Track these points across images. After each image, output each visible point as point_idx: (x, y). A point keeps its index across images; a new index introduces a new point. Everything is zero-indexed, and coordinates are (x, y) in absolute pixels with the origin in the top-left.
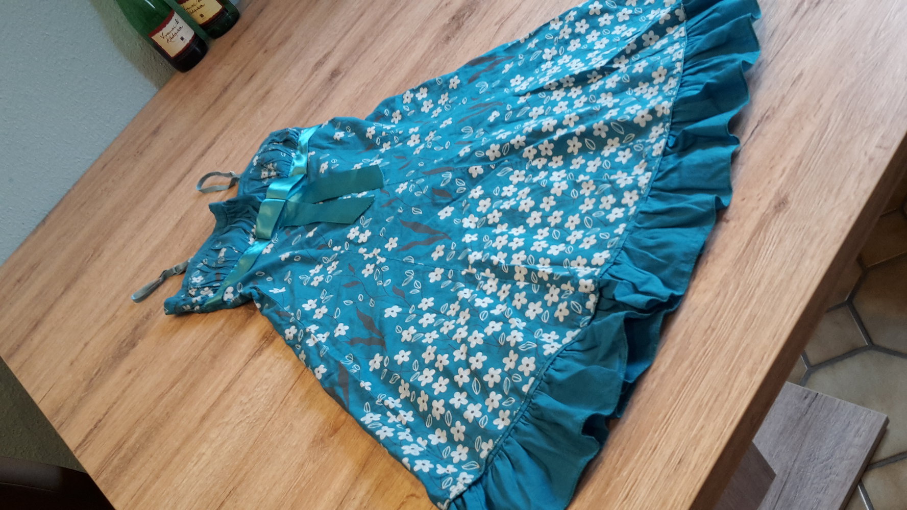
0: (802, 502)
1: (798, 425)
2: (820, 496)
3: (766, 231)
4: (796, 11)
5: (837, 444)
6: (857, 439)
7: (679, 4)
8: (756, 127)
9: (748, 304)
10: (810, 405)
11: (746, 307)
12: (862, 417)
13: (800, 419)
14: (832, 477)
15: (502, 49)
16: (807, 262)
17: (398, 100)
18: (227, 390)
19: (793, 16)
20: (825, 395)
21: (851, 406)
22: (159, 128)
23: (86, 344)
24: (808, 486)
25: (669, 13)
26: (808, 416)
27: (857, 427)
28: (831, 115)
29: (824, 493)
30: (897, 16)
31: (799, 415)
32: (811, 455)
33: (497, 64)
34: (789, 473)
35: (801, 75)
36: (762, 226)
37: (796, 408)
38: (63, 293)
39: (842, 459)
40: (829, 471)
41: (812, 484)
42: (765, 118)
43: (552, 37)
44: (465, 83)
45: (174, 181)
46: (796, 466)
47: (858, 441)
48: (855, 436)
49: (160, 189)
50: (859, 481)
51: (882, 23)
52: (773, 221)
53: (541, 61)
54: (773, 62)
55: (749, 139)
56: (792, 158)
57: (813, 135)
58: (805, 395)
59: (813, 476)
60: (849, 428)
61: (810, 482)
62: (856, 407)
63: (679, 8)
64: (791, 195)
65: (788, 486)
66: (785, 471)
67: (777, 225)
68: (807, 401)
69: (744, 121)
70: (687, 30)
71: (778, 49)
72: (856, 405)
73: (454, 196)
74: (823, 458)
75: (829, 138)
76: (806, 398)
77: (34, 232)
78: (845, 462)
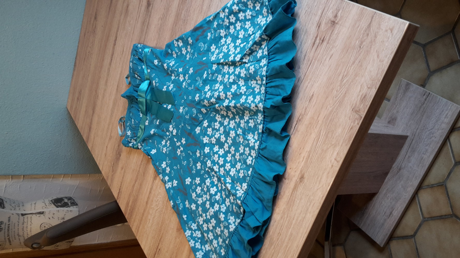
0: (419, 150)
1: (419, 110)
2: (427, 147)
3: (297, 191)
4: (314, 43)
5: (437, 121)
6: (446, 119)
7: (262, 33)
8: (296, 124)
9: (290, 227)
10: (426, 100)
11: (290, 228)
12: (450, 108)
13: (421, 107)
14: (433, 138)
15: (205, 22)
16: (309, 214)
17: (172, 45)
18: (150, 192)
19: (313, 46)
20: (433, 94)
21: (445, 100)
22: (96, 15)
23: (107, 147)
24: (422, 142)
25: (259, 37)
26: (424, 105)
27: (447, 112)
28: (321, 130)
29: (429, 146)
30: (352, 67)
31: (421, 105)
32: (425, 126)
33: (205, 32)
34: (415, 135)
35: (313, 95)
36: (295, 188)
37: (419, 101)
38: (93, 114)
39: (438, 129)
40: (432, 135)
41: (424, 141)
42: (299, 120)
43: (222, 23)
44: (195, 41)
45: (110, 58)
46: (418, 131)
47: (446, 120)
48: (445, 118)
49: (107, 61)
50: (447, 138)
51: (346, 70)
52: (299, 186)
53: (221, 38)
54: (304, 80)
55: (293, 131)
56: (307, 152)
57: (315, 139)
58: (423, 94)
59: (425, 137)
60: (443, 113)
61: (423, 141)
62: (447, 102)
63: (263, 35)
64: (306, 174)
65: (414, 141)
66: (413, 134)
67: (300, 189)
68: (425, 97)
69: (292, 119)
70: (268, 51)
71: (306, 71)
72: (447, 100)
73: (199, 122)
74: (430, 129)
75: (319, 145)
76: (424, 95)
77: (74, 70)
78: (440, 131)
